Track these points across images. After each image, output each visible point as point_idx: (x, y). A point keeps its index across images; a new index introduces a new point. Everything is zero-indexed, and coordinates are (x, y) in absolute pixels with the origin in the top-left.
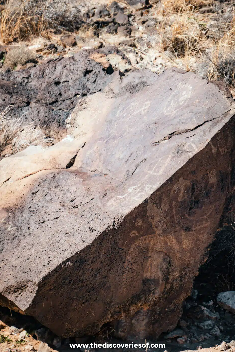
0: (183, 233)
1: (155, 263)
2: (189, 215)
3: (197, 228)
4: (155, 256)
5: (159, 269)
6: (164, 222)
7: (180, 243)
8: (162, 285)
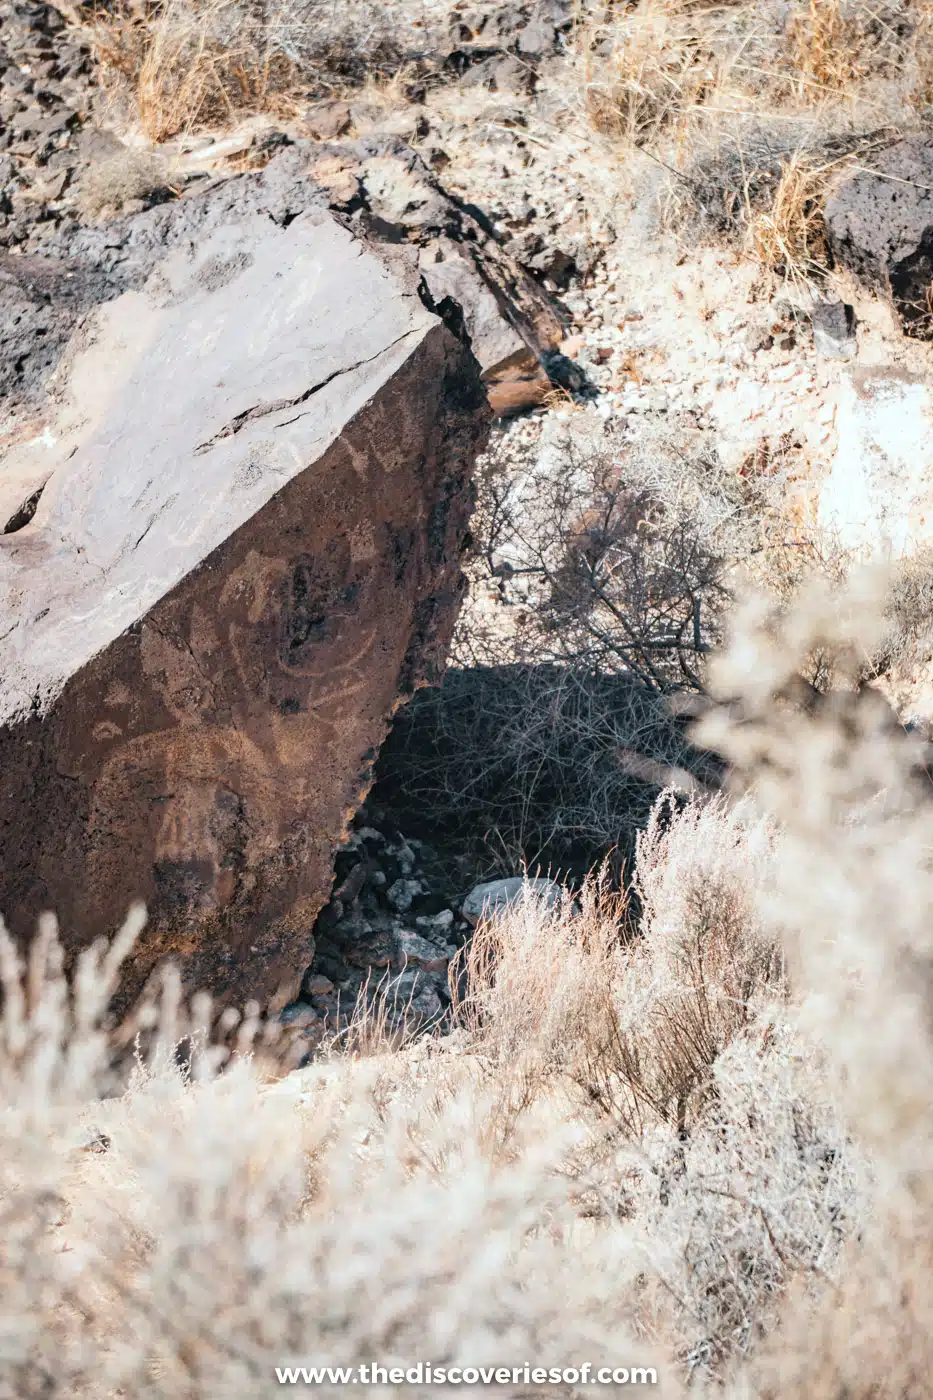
0: (276, 719)
1: (191, 813)
2: (292, 662)
3: (322, 700)
4: (190, 793)
5: (207, 831)
6: (204, 689)
7: (268, 749)
8: (222, 878)
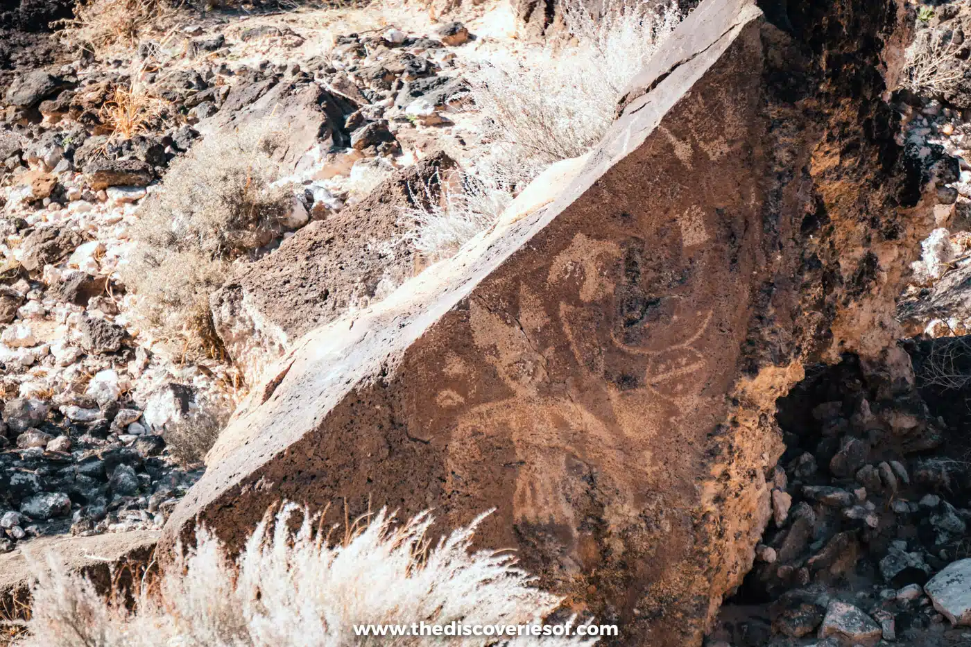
0: (613, 393)
1: (543, 480)
2: (627, 340)
3: (660, 378)
4: (540, 461)
5: (562, 498)
6: (536, 363)
7: (610, 420)
8: (582, 542)
